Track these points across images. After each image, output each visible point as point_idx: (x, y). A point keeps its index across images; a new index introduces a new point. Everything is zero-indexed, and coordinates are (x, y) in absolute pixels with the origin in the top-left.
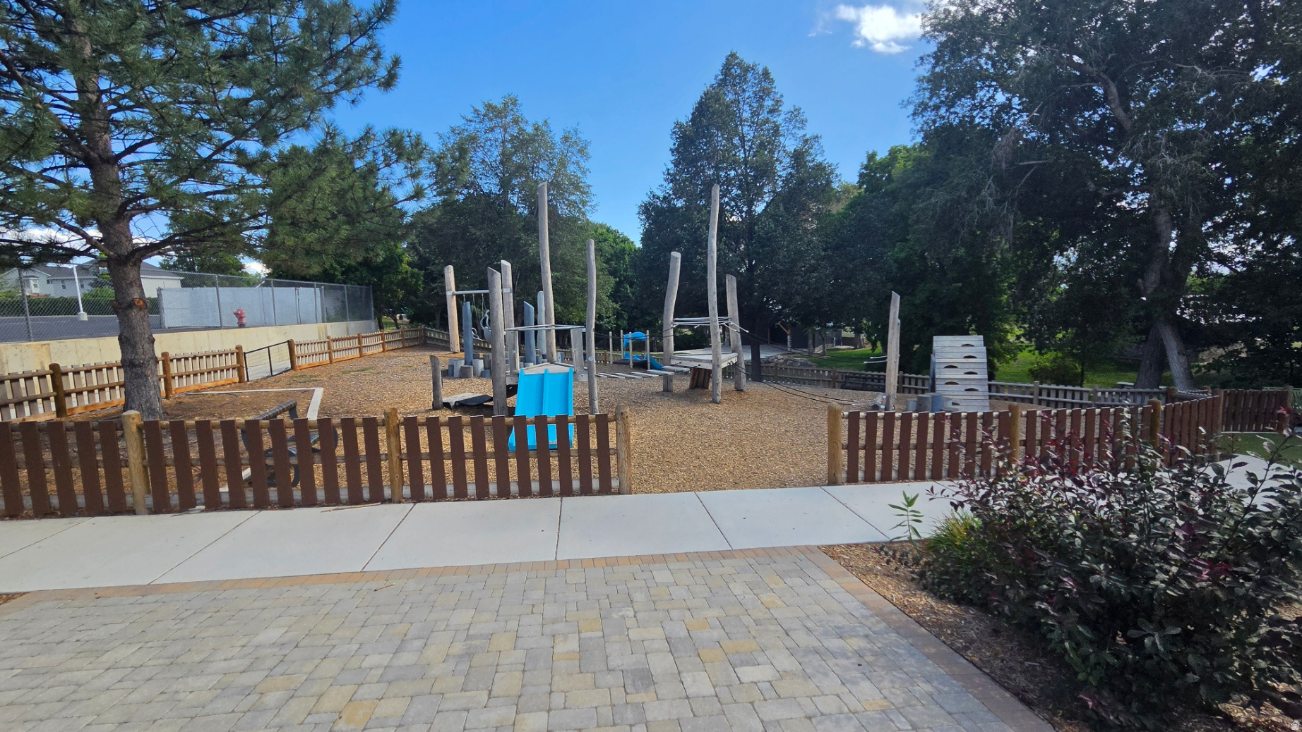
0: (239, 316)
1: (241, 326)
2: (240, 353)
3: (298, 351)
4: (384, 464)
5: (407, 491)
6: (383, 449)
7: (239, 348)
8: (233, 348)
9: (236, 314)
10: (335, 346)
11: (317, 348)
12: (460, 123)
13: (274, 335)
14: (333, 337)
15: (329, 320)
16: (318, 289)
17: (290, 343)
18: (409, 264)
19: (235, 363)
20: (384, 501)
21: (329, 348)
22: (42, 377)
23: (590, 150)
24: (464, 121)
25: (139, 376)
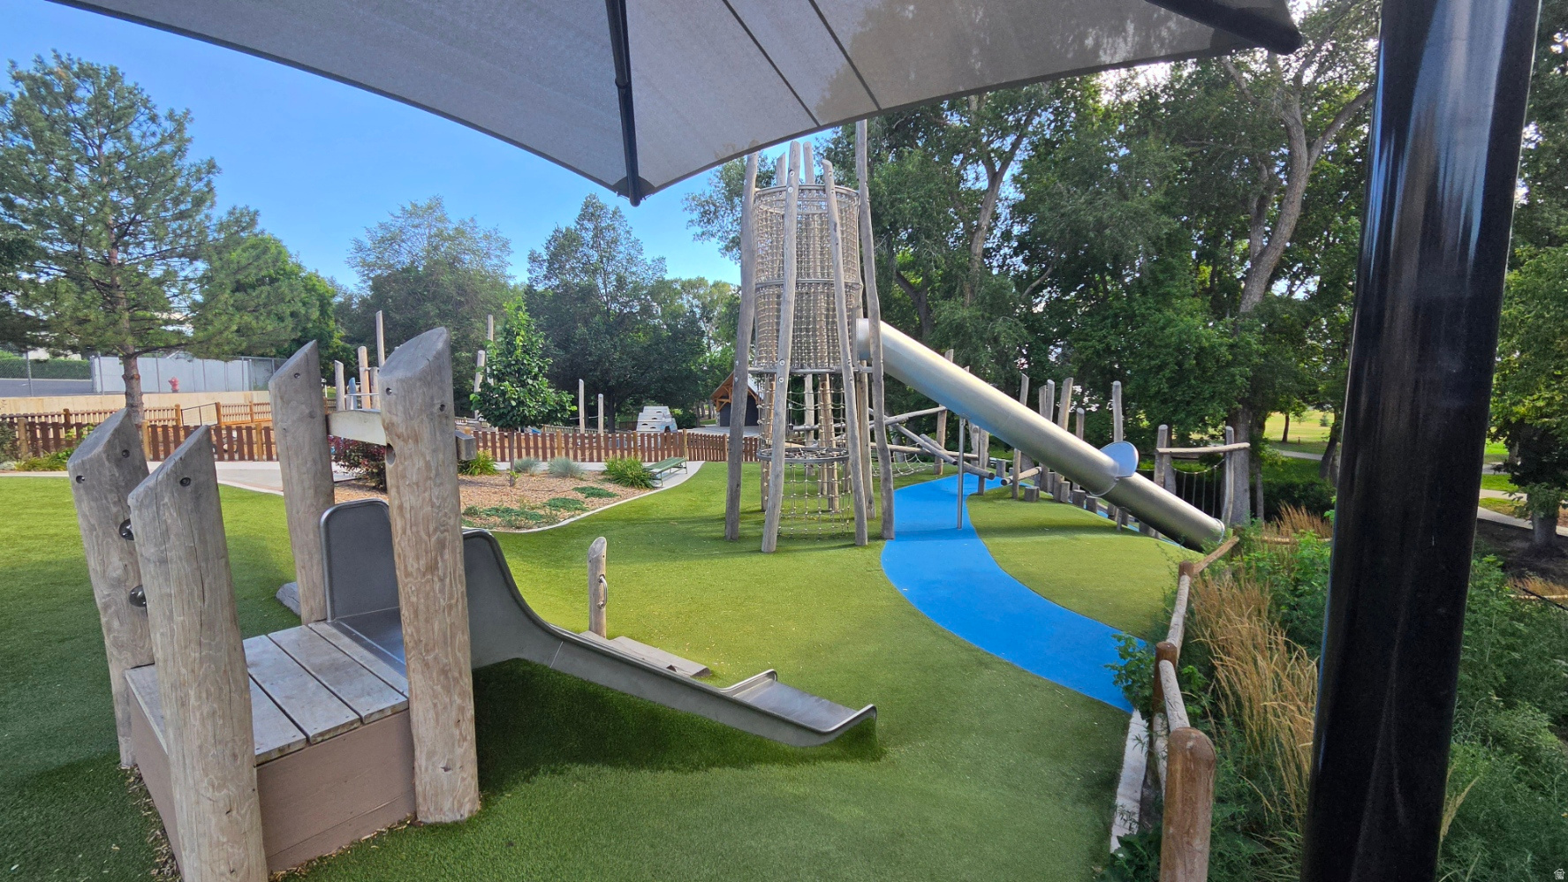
0: (174, 383)
1: (175, 391)
2: (178, 410)
3: (223, 411)
4: (255, 446)
5: (265, 457)
6: (255, 439)
7: (178, 406)
8: (173, 406)
9: (171, 382)
10: (255, 409)
11: (242, 410)
12: (388, 219)
13: (204, 399)
14: (255, 401)
15: (256, 388)
16: (246, 362)
17: (218, 406)
18: (341, 339)
19: (174, 416)
20: (254, 460)
21: (251, 410)
22: (59, 415)
23: (511, 246)
24: (392, 218)
25: (135, 412)
